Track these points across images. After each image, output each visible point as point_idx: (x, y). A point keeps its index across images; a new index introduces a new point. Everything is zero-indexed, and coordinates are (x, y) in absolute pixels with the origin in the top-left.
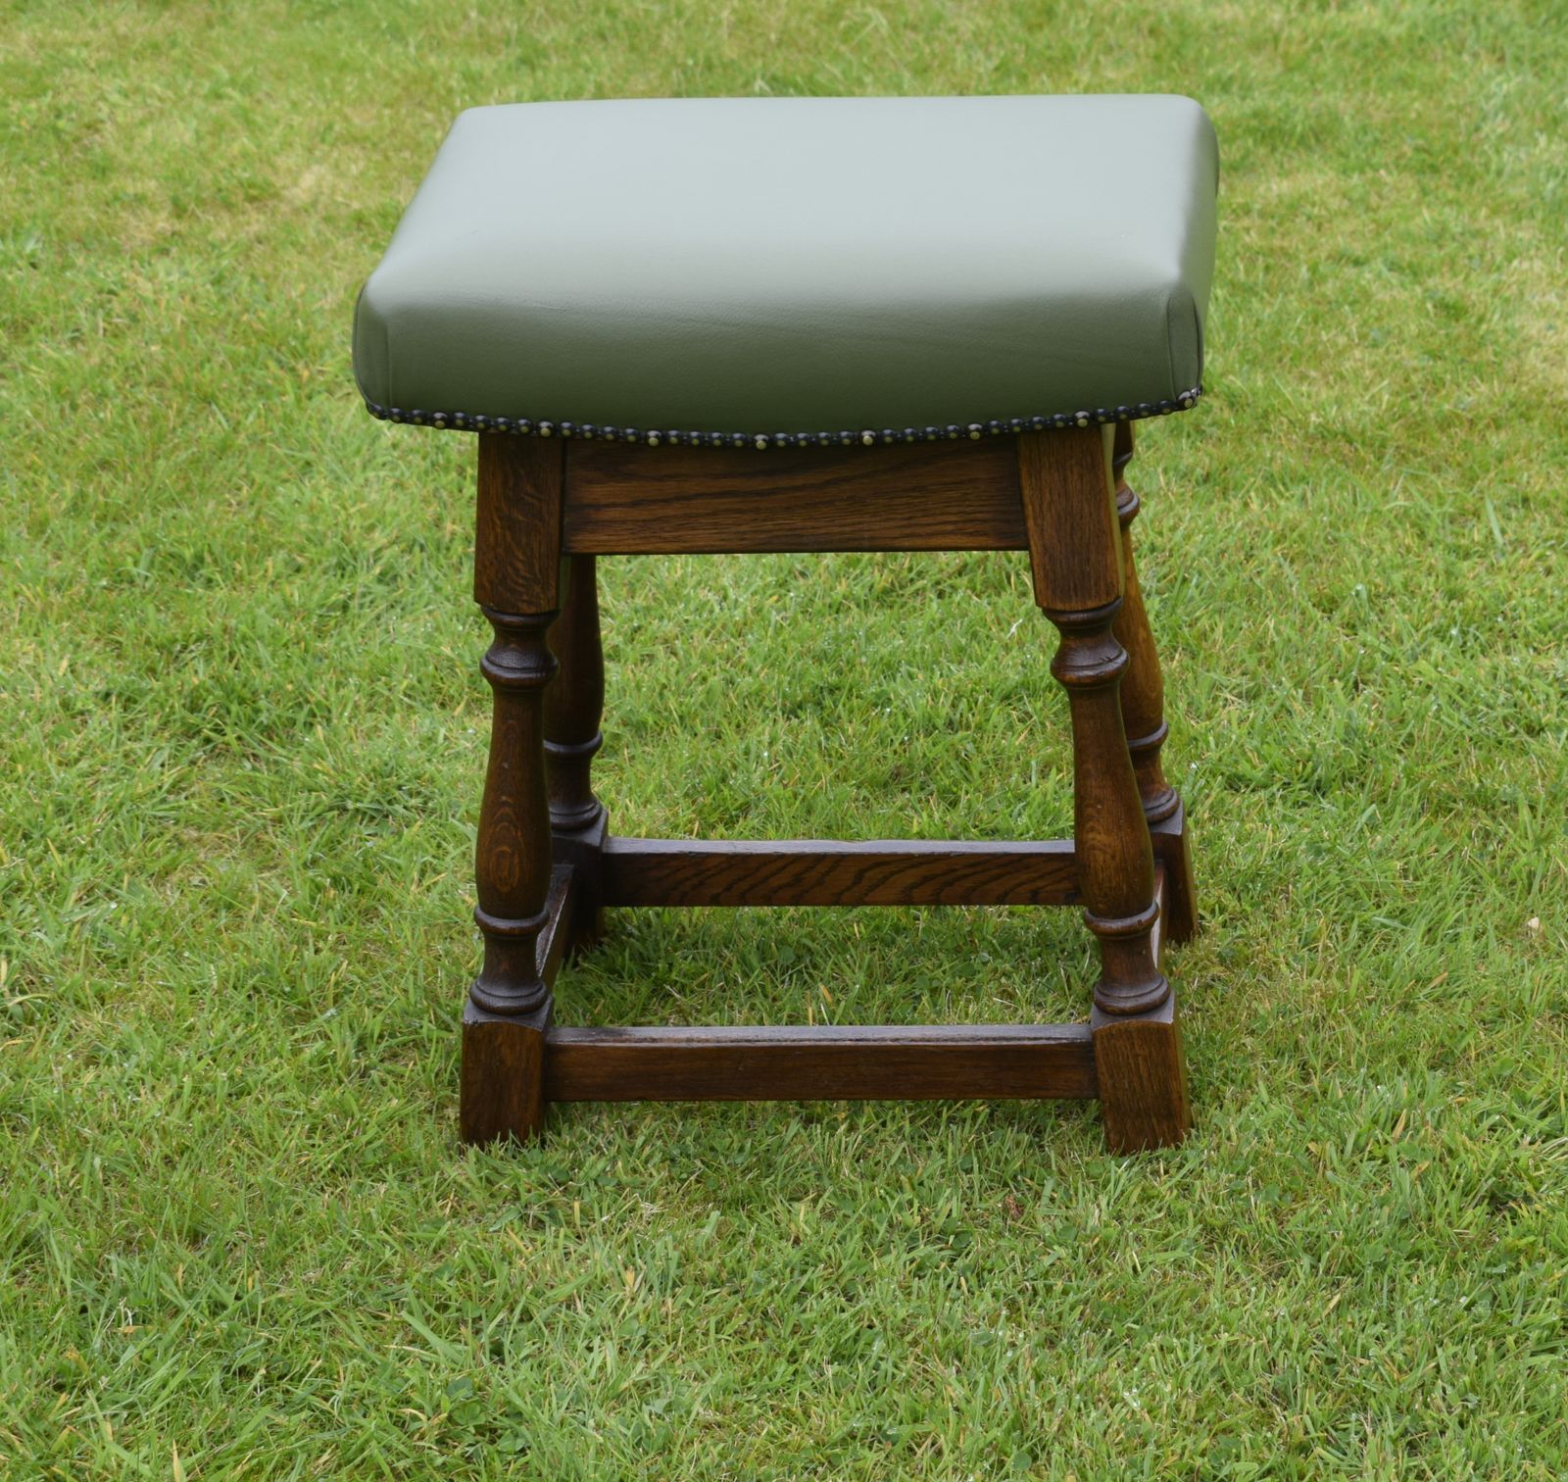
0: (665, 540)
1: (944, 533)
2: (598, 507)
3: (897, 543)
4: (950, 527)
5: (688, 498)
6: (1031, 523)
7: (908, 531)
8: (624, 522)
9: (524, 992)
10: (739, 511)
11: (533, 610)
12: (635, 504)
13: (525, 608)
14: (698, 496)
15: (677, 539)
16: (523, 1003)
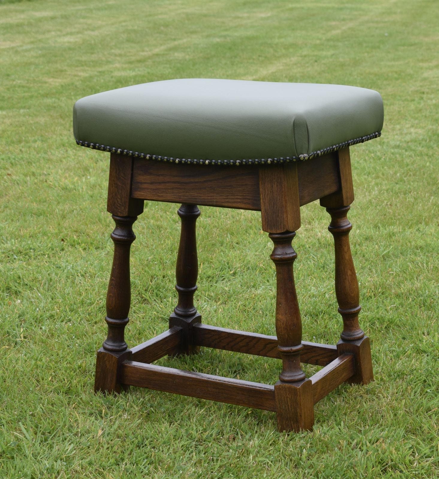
0: (159, 196)
1: (237, 202)
2: (141, 183)
3: (224, 204)
4: (239, 200)
5: (165, 183)
6: (262, 201)
7: (227, 200)
8: (148, 189)
9: (116, 345)
10: (180, 189)
11: (121, 215)
12: (151, 183)
13: (119, 214)
14: (169, 182)
15: (162, 196)
16: (114, 348)
